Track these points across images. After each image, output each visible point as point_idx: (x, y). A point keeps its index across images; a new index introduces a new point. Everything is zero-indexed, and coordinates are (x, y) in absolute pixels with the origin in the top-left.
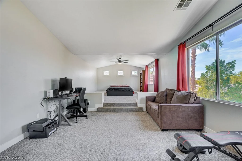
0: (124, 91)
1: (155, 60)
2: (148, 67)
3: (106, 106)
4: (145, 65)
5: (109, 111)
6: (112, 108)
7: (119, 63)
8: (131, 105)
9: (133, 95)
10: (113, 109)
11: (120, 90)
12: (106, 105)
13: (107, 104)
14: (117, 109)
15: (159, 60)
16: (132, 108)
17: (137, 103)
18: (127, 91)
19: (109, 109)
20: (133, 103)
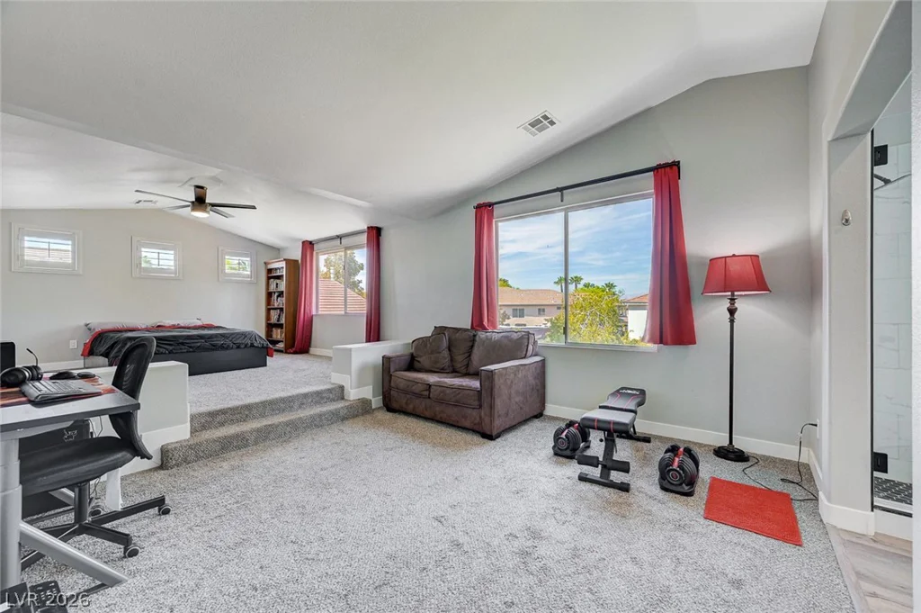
0: (223, 347)
1: (366, 228)
2: (312, 249)
3: (204, 427)
4: (298, 240)
5: (239, 448)
6: (251, 432)
7: (193, 210)
8: (322, 398)
9: (268, 363)
10: (258, 430)
11: (200, 343)
12: (203, 422)
13: (213, 414)
14: (277, 426)
15: (383, 233)
16: (336, 410)
17: (342, 388)
18: (238, 347)
19: (237, 437)
20: (329, 391)
